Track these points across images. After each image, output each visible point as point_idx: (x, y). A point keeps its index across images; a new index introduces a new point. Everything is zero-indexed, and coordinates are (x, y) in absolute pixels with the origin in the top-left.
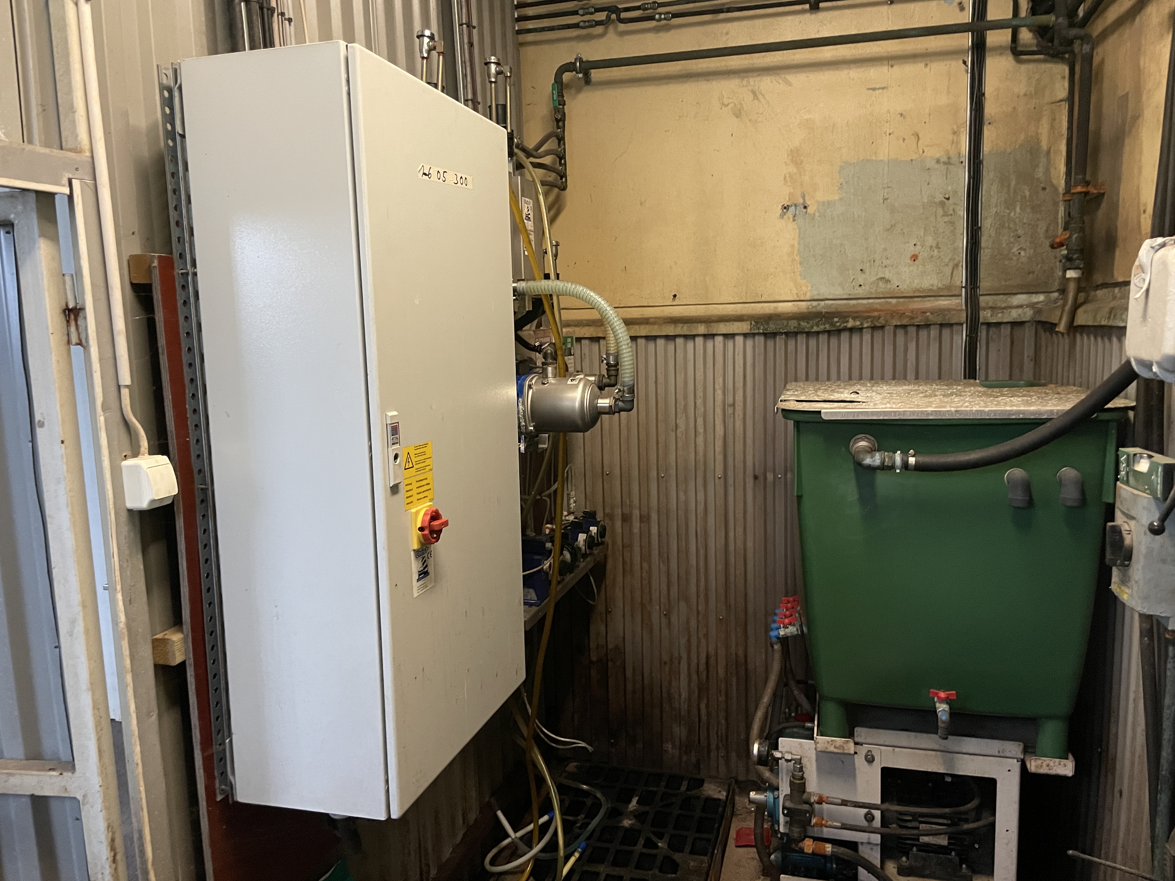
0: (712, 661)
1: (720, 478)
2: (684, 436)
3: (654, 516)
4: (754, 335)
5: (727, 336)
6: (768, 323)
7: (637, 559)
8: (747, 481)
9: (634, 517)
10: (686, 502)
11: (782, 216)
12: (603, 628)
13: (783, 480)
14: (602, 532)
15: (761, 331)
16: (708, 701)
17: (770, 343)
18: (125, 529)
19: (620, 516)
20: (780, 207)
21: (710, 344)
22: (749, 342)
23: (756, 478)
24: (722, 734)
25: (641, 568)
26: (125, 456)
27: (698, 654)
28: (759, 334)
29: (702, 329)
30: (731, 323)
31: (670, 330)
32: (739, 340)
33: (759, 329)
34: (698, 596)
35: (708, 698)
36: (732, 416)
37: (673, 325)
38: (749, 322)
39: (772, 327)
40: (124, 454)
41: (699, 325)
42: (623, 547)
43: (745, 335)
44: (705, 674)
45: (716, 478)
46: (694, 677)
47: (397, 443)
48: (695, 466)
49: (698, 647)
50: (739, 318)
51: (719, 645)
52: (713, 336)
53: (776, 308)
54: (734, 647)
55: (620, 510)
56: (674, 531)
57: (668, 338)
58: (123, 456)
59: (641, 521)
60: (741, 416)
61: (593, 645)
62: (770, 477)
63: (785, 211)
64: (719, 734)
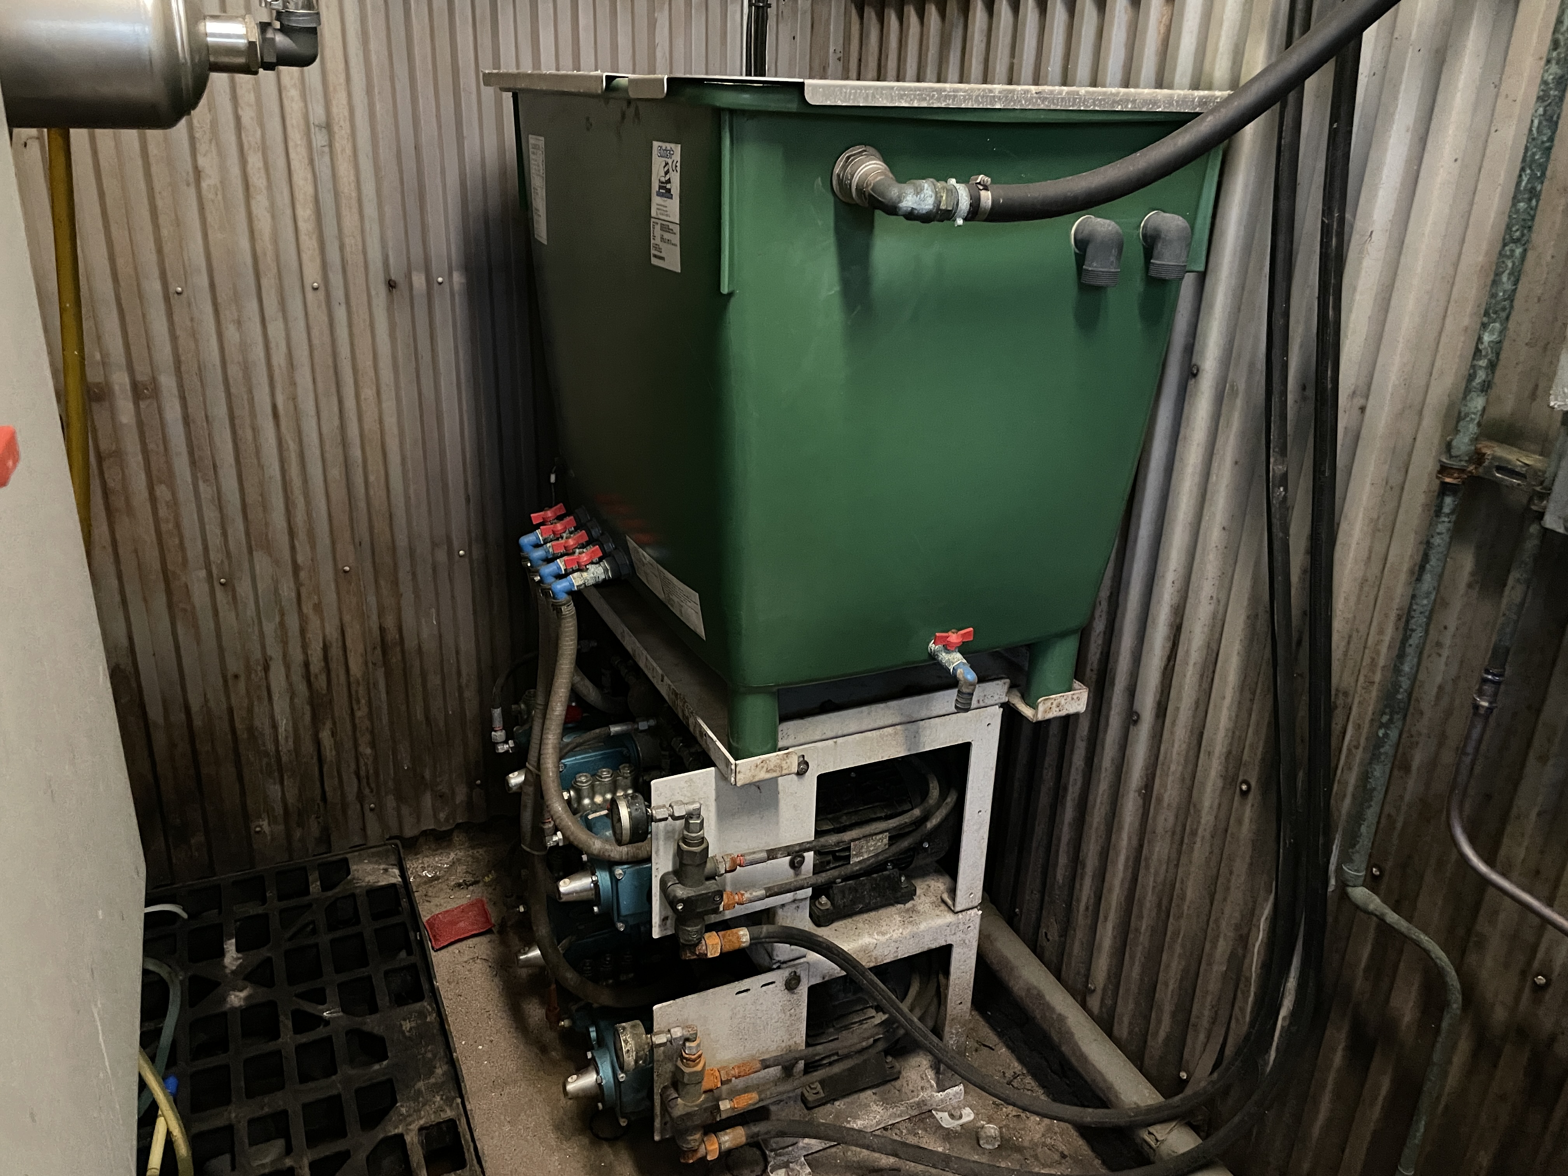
0: (335, 651)
1: (315, 289)
2: (220, 197)
3: (168, 382)
7: (138, 480)
8: (373, 293)
9: (117, 389)
10: (244, 347)
13: (446, 286)
16: (334, 723)
23: (391, 285)
24: (368, 772)
25: (153, 500)
27: (305, 647)
34: (292, 535)
35: (333, 718)
36: (327, 149)
44: (323, 678)
45: (308, 289)
48: (255, 267)
49: (303, 633)
51: (347, 618)
54: (374, 617)
59: (137, 396)
60: (349, 151)
62: (419, 281)
64: (363, 773)
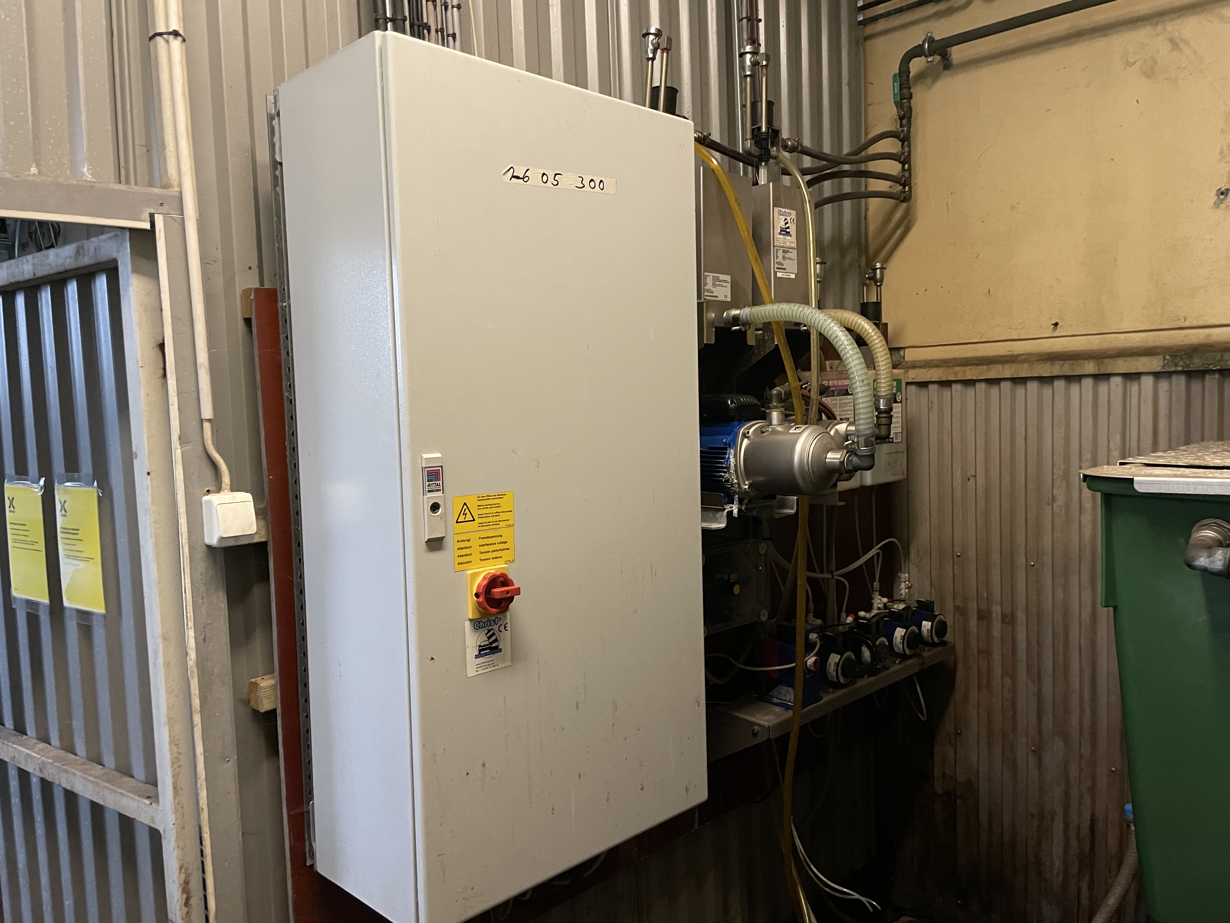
0: (1099, 826)
2: (1063, 512)
3: (1021, 617)
4: (1169, 374)
5: (1132, 377)
6: (1191, 357)
7: (997, 671)
9: (994, 615)
11: (1217, 205)
12: (951, 754)
14: (941, 629)
15: (1180, 368)
17: (1196, 386)
18: (202, 566)
19: (976, 612)
20: (1214, 192)
21: (1103, 387)
22: (1164, 385)
25: (1003, 685)
26: (208, 491)
27: (1080, 813)
28: (1177, 372)
29: (1090, 367)
30: (1134, 358)
31: (1045, 370)
32: (1148, 382)
33: (1176, 365)
34: (1081, 734)
37: (1049, 363)
38: (1161, 356)
39: (1197, 363)
40: (207, 489)
41: (1086, 362)
42: (979, 653)
43: (1157, 375)
44: (1088, 841)
46: (1074, 843)
47: (439, 490)
48: (1080, 554)
49: (1080, 803)
50: (1148, 352)
51: (1110, 807)
52: (1106, 376)
53: (1208, 335)
55: (975, 603)
56: (1048, 640)
57: (1042, 380)
58: (205, 491)
59: (1003, 622)
61: (937, 773)
63: (1222, 197)
